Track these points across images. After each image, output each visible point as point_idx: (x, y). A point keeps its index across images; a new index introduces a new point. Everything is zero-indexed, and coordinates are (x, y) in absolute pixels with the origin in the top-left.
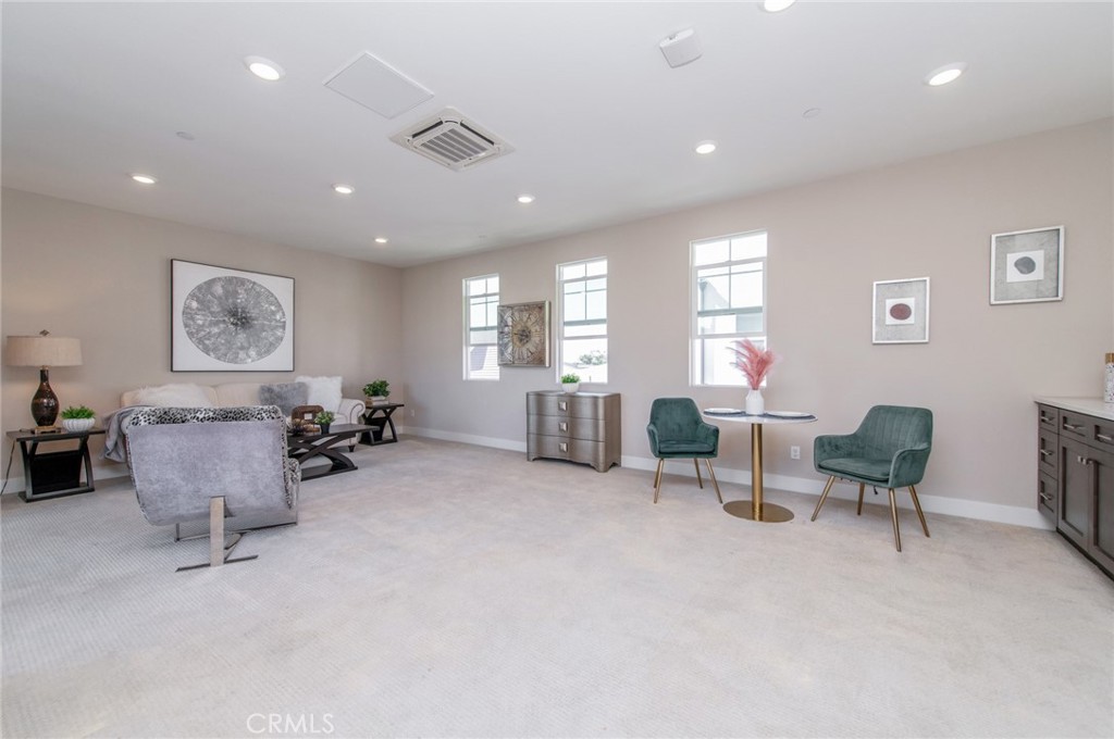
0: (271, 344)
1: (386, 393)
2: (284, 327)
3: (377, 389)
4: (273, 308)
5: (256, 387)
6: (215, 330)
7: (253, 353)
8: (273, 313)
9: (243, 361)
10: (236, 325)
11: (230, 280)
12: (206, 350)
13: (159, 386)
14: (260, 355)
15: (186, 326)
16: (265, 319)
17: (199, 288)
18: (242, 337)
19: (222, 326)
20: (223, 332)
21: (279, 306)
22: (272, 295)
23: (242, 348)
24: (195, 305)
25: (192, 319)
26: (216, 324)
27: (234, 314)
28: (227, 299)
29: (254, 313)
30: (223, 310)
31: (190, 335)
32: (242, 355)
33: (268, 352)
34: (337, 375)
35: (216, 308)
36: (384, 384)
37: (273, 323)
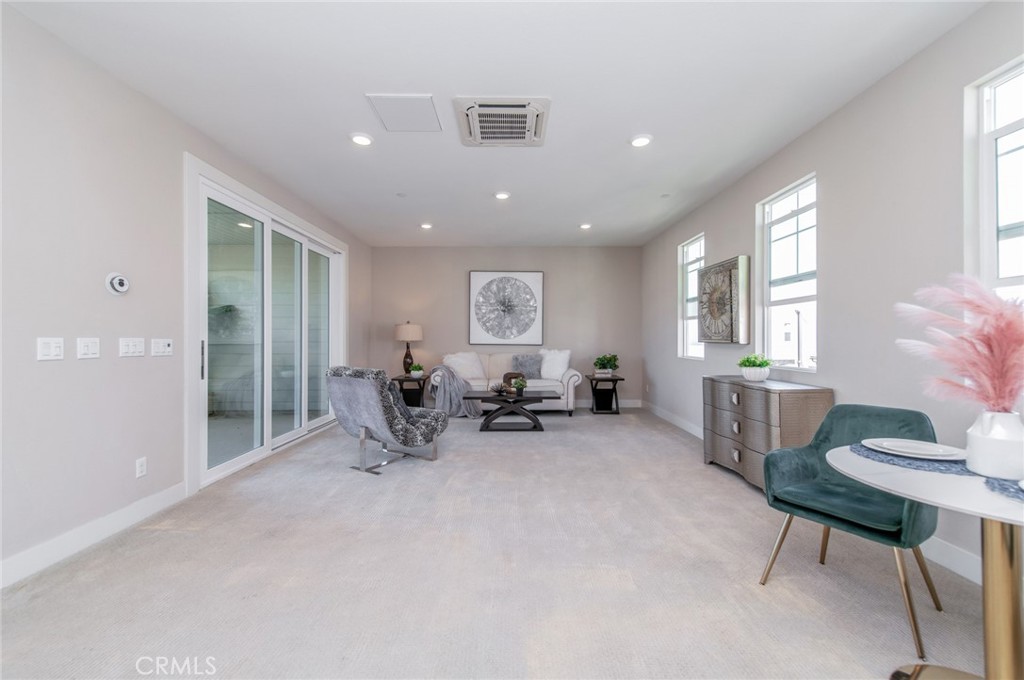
0: (527, 324)
1: (615, 367)
2: (535, 311)
3: (607, 362)
4: (528, 297)
5: (510, 356)
6: (493, 316)
7: (514, 331)
8: (528, 301)
9: (509, 337)
10: (504, 311)
11: (501, 280)
12: (488, 330)
13: (454, 353)
14: (520, 333)
15: (477, 314)
16: (524, 306)
17: (484, 288)
18: (508, 320)
19: (496, 313)
20: (497, 317)
21: (532, 295)
22: (528, 287)
23: (508, 328)
24: (481, 299)
25: (480, 309)
26: (492, 311)
27: (503, 304)
28: (499, 293)
29: (515, 302)
30: (497, 301)
31: (479, 319)
32: (508, 333)
33: (525, 330)
34: (566, 349)
35: (492, 301)
36: (615, 358)
37: (528, 308)
